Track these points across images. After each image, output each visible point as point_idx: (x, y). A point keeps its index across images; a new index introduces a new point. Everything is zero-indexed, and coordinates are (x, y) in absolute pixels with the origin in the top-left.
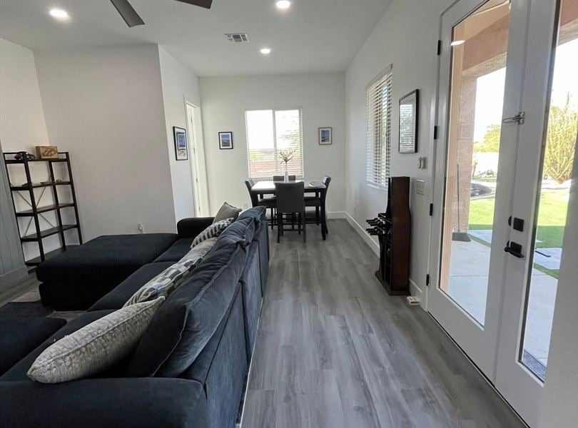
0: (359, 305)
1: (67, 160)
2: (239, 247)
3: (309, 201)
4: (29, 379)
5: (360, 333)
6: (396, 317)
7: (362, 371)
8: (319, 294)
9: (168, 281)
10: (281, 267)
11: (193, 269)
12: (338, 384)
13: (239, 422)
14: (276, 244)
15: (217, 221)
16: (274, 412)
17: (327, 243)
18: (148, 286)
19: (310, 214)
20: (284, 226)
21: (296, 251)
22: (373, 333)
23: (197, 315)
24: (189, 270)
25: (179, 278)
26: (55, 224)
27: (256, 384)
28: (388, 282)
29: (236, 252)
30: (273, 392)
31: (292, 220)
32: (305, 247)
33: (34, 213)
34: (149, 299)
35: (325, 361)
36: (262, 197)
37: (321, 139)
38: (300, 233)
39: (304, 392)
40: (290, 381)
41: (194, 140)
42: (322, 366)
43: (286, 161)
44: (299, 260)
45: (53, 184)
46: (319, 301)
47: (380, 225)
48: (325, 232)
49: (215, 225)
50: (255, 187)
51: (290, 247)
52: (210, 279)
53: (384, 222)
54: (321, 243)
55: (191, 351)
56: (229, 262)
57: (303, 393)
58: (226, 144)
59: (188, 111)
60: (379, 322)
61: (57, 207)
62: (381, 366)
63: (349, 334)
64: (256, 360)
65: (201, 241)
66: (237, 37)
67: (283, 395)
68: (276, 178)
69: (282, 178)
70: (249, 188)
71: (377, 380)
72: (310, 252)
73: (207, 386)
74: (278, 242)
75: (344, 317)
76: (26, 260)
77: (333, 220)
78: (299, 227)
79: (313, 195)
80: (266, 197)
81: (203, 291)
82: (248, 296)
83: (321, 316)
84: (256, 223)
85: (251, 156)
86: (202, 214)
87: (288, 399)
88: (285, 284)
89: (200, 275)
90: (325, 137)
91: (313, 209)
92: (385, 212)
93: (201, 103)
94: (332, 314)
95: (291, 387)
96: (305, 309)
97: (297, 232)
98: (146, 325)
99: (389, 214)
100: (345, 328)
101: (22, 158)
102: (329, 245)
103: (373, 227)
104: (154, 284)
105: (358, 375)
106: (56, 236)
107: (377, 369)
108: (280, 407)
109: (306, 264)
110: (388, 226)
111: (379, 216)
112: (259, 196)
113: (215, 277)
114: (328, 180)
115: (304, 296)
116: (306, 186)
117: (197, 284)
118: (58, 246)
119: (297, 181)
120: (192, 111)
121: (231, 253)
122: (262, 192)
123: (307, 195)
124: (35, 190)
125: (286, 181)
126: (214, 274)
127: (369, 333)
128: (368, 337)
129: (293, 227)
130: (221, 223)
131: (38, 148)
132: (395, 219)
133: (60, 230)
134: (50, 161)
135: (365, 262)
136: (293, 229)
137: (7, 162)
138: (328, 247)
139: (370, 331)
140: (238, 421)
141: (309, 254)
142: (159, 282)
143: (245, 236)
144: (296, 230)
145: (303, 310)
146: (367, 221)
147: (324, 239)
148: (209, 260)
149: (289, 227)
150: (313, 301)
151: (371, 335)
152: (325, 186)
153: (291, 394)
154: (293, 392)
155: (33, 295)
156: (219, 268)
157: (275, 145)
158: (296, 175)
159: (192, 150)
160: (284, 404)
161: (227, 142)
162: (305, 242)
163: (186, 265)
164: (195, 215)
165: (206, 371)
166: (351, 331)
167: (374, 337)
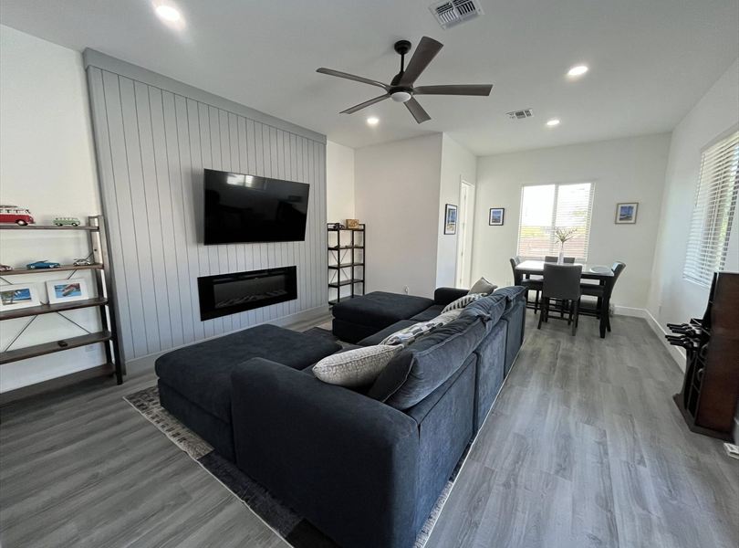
0: (634, 426)
1: (364, 230)
2: (479, 320)
3: (588, 290)
4: (312, 373)
5: (624, 458)
6: (693, 462)
7: (612, 501)
8: (576, 397)
9: (411, 335)
10: (535, 354)
11: (433, 330)
12: (573, 500)
13: (453, 481)
14: (535, 329)
15: (471, 294)
16: (489, 490)
17: (604, 341)
18: (395, 335)
19: (589, 304)
20: (550, 312)
21: (559, 342)
22: (645, 465)
23: (421, 365)
24: (430, 330)
25: (420, 335)
26: (350, 278)
27: (478, 455)
28: (693, 413)
29: (474, 324)
30: (493, 471)
31: (563, 307)
32: (572, 341)
33: (338, 268)
34: (393, 344)
35: (564, 468)
36: (528, 277)
37: (619, 217)
38: (569, 324)
39: (528, 487)
40: (514, 470)
41: (464, 216)
42: (557, 472)
43: (563, 240)
44: (560, 352)
45: (352, 247)
46: (574, 403)
47: (691, 335)
48: (605, 328)
49: (468, 296)
50: (520, 266)
51: (553, 336)
52: (442, 341)
53: (698, 332)
54: (596, 341)
55: (414, 393)
56: (465, 331)
57: (525, 488)
58: (496, 220)
59: (463, 190)
60: (661, 457)
61: (353, 265)
62: (645, 508)
63: (606, 453)
64: (484, 434)
65: (451, 309)
66: (520, 114)
67: (503, 479)
68: (548, 259)
69: (555, 259)
70: (514, 266)
71: (633, 520)
72: (578, 348)
73: (421, 427)
74: (539, 328)
75: (605, 431)
76: (330, 300)
77: (622, 317)
78: (570, 317)
79: (597, 282)
80: (533, 277)
81: (432, 349)
82: (483, 371)
83: (571, 419)
84: (508, 301)
85: (522, 233)
86: (460, 286)
87: (506, 485)
88: (535, 373)
89: (435, 336)
90: (626, 214)
91: (594, 299)
92: (702, 318)
93: (476, 180)
94: (588, 422)
95: (513, 476)
96: (553, 406)
97: (566, 322)
98: (386, 364)
99: (708, 320)
100: (602, 444)
101: (337, 228)
102: (608, 345)
103: (679, 335)
104: (400, 334)
105: (606, 503)
106: (349, 286)
107: (637, 510)
108: (497, 488)
109: (568, 359)
110: (704, 338)
111: (692, 322)
112: (524, 276)
113: (447, 340)
114: (620, 268)
115: (555, 392)
116: (584, 271)
117: (431, 342)
118: (349, 294)
119: (575, 264)
120: (467, 189)
121: (469, 324)
122: (529, 273)
123: (583, 281)
124: (341, 251)
125: (560, 263)
126: (447, 338)
127: (639, 464)
128: (636, 469)
129: (562, 315)
130: (472, 296)
131: (347, 221)
132: (718, 331)
133: (352, 282)
134: (353, 230)
135: (662, 379)
136: (562, 318)
137: (329, 230)
138: (606, 346)
139: (641, 462)
140: (452, 479)
141: (576, 349)
142: (405, 334)
143: (490, 312)
144: (566, 319)
145: (550, 406)
146: (668, 325)
147: (603, 336)
148: (448, 325)
149: (558, 314)
150: (566, 401)
151: (641, 468)
152: (612, 274)
153: (512, 483)
154: (515, 481)
155: (328, 326)
156: (452, 334)
157: (554, 222)
158: (576, 257)
159: (461, 226)
160: (502, 488)
161: (497, 218)
162: (574, 335)
163: (428, 326)
164: (455, 285)
165: (423, 415)
166: (610, 451)
167: (645, 471)
